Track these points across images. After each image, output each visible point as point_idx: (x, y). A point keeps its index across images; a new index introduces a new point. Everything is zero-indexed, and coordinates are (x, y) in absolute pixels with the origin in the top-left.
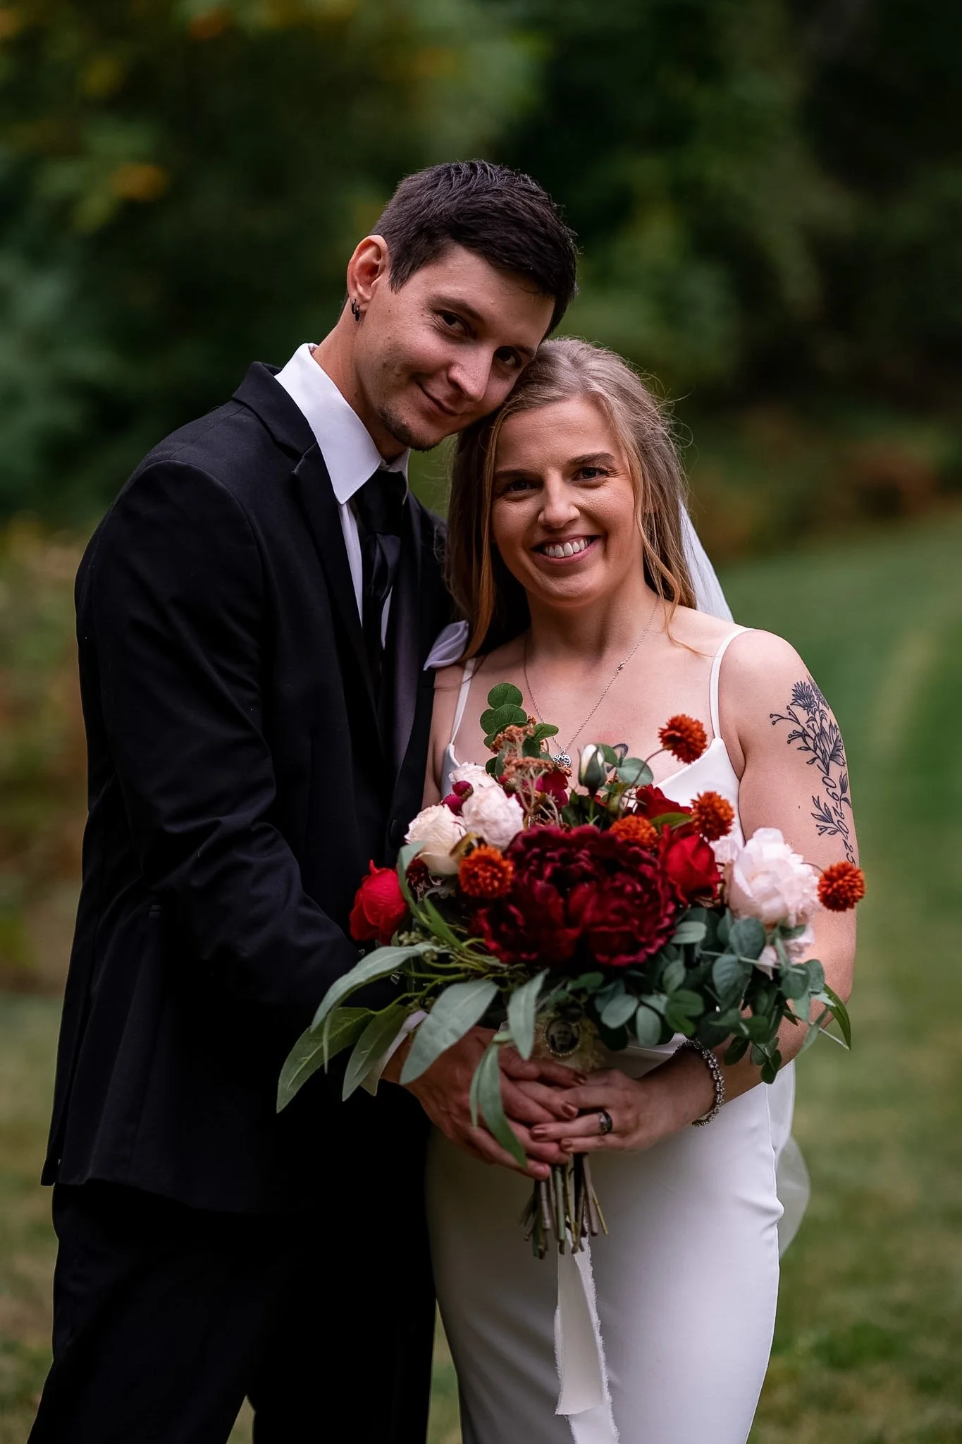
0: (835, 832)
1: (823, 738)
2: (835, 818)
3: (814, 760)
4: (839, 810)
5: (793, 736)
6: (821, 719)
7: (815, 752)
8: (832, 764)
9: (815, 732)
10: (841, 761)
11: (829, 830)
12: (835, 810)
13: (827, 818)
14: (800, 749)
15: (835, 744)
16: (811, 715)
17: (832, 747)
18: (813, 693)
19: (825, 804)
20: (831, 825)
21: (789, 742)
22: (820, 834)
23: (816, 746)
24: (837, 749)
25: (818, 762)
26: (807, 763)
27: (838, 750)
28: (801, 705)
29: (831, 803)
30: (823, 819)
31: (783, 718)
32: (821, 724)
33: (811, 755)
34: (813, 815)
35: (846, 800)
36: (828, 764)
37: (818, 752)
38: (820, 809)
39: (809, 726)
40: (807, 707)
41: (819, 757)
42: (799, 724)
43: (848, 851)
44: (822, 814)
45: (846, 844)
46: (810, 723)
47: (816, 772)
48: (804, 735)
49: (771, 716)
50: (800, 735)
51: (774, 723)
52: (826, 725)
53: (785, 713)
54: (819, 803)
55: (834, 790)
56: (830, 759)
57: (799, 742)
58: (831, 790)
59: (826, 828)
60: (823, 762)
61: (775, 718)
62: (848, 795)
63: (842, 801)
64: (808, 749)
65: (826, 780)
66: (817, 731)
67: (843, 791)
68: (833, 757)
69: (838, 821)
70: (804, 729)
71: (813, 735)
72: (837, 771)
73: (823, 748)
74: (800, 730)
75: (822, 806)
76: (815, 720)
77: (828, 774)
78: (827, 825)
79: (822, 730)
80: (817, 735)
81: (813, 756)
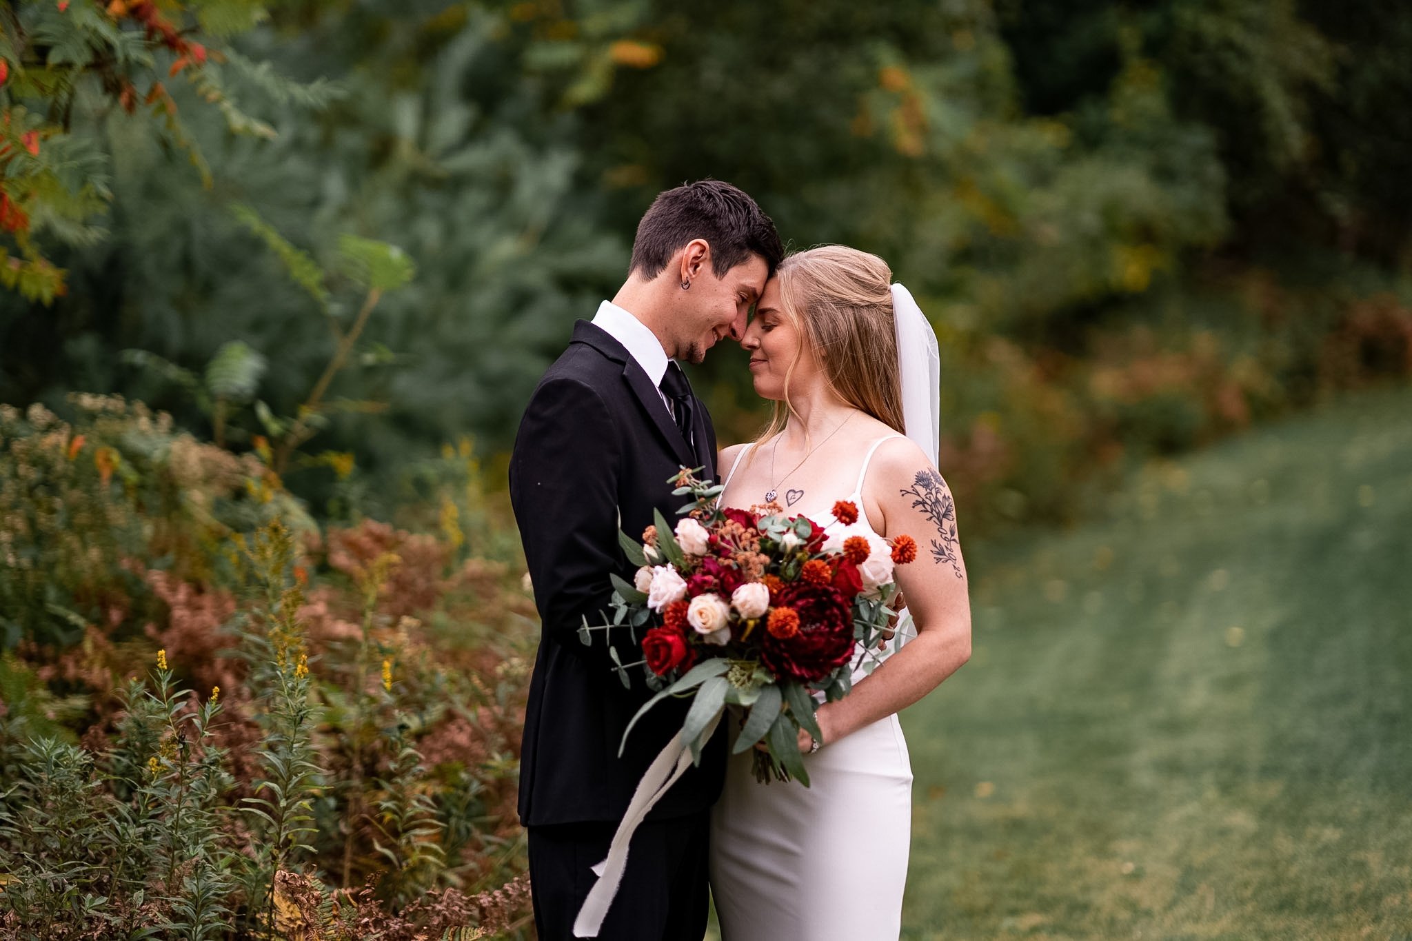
0: (947, 561)
1: (938, 505)
2: (947, 552)
3: (931, 518)
4: (949, 547)
5: (916, 504)
6: (937, 493)
7: (932, 513)
8: (944, 520)
9: (931, 500)
10: (951, 518)
11: (943, 560)
12: (947, 548)
13: (941, 552)
14: (921, 511)
15: (947, 508)
16: (928, 491)
17: (944, 510)
18: (932, 477)
19: (940, 545)
20: (945, 557)
21: (913, 507)
22: (937, 563)
23: (932, 510)
24: (948, 510)
25: (934, 519)
26: (927, 520)
27: (950, 511)
28: (921, 485)
29: (944, 543)
30: (938, 553)
31: (908, 492)
32: (936, 497)
33: (929, 515)
34: (932, 551)
35: (954, 540)
36: (941, 521)
37: (934, 513)
38: (936, 546)
39: (927, 498)
40: (926, 486)
41: (934, 516)
42: (919, 495)
43: (956, 571)
44: (937, 550)
45: (954, 566)
46: (928, 496)
47: (933, 525)
48: (923, 503)
49: (901, 491)
50: (920, 503)
51: (903, 495)
52: (940, 497)
53: (910, 490)
54: (935, 543)
55: (946, 536)
56: (943, 517)
57: (920, 507)
58: (944, 536)
59: (941, 559)
60: (938, 519)
61: (904, 492)
62: (956, 537)
63: (952, 542)
64: (927, 511)
65: (940, 530)
66: (933, 500)
67: (952, 534)
68: (945, 515)
69: (949, 554)
70: (923, 500)
71: (930, 503)
72: (947, 524)
73: (937, 511)
74: (921, 500)
75: (938, 546)
76: (931, 494)
77: (941, 526)
78: (941, 557)
79: (937, 500)
80: (933, 503)
81: (931, 515)
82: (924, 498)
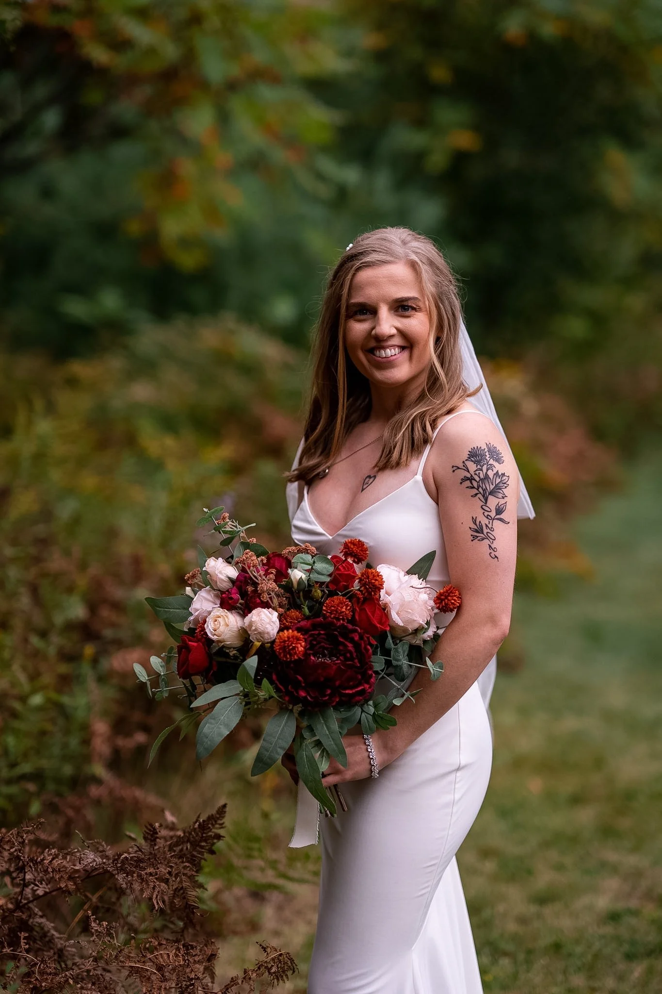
0: (483, 539)
1: (486, 481)
2: (485, 531)
3: (476, 494)
4: (490, 526)
5: (466, 479)
6: (487, 469)
7: (478, 489)
8: (491, 498)
9: (480, 478)
10: (497, 496)
11: (479, 538)
12: (486, 526)
13: (480, 530)
14: (468, 487)
15: (496, 485)
16: (479, 467)
17: (492, 487)
18: (487, 454)
19: (480, 522)
20: (482, 535)
21: (461, 483)
22: (472, 541)
23: (479, 486)
24: (496, 488)
25: (479, 496)
26: (472, 496)
27: (499, 489)
28: (472, 461)
29: (485, 521)
30: (477, 531)
31: (458, 468)
32: (486, 473)
33: (475, 491)
34: (470, 528)
35: (499, 519)
36: (487, 498)
37: (480, 490)
38: (475, 523)
39: (475, 474)
40: (477, 462)
41: (480, 493)
42: (469, 472)
43: (492, 551)
44: (477, 528)
45: (491, 546)
46: (477, 472)
47: (477, 502)
48: (471, 479)
49: (453, 467)
50: (468, 479)
51: (454, 471)
52: (491, 474)
53: (461, 465)
54: (476, 521)
55: (489, 514)
56: (489, 494)
57: (468, 483)
58: (486, 513)
59: (477, 537)
60: (483, 496)
61: (455, 468)
63: (494, 521)
64: (473, 488)
65: (484, 507)
66: (482, 477)
67: (498, 514)
68: (491, 493)
69: (487, 532)
70: (472, 476)
71: (478, 480)
72: (492, 502)
73: (484, 487)
74: (469, 476)
75: (478, 523)
76: (482, 470)
77: (486, 503)
78: (478, 535)
79: (487, 477)
80: (481, 479)
81: (477, 492)
82: (473, 473)
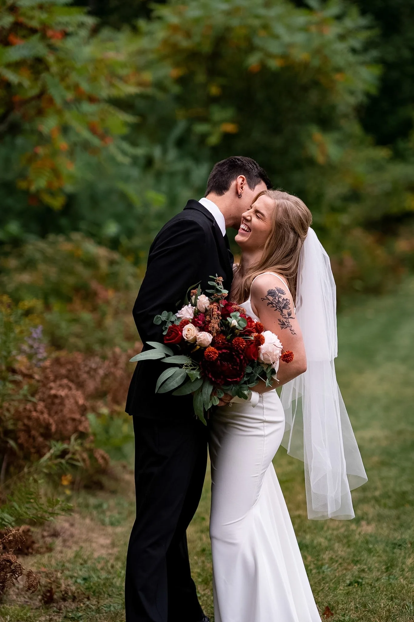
0: (286, 328)
1: (279, 303)
2: (286, 324)
3: (276, 310)
6: (278, 298)
7: (276, 307)
10: (288, 308)
11: (284, 327)
12: (286, 322)
13: (283, 324)
14: (271, 307)
15: (285, 304)
16: (274, 298)
17: (283, 305)
18: (277, 291)
19: (282, 321)
21: (268, 305)
22: (281, 329)
25: (278, 310)
27: (286, 306)
28: (271, 295)
29: (284, 320)
31: (264, 299)
32: (278, 300)
34: (279, 324)
38: (280, 322)
39: (273, 301)
40: (273, 296)
41: (278, 309)
42: (269, 300)
43: (292, 332)
45: (291, 330)
47: (278, 313)
48: (272, 303)
50: (270, 303)
51: (262, 301)
52: (281, 300)
54: (280, 320)
57: (271, 305)
58: (284, 317)
60: (280, 310)
63: (289, 319)
64: (274, 307)
65: (282, 314)
67: (289, 316)
68: (283, 308)
71: (275, 303)
72: (286, 311)
73: (279, 306)
76: (276, 299)
77: (282, 312)
80: (277, 303)
81: (276, 308)
